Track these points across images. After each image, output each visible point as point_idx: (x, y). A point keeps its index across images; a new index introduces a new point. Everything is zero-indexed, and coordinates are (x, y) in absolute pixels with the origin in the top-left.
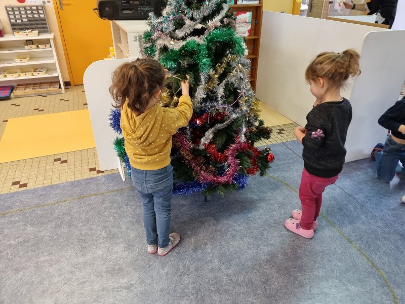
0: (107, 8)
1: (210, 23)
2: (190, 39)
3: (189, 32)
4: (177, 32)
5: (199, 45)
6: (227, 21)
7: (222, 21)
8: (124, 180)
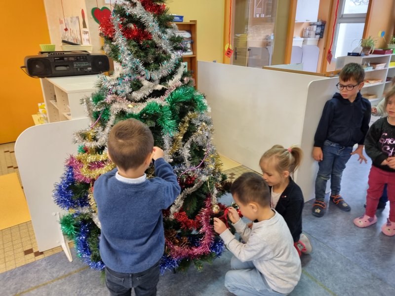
0: (37, 66)
1: (170, 83)
2: (150, 101)
3: (148, 94)
4: (134, 94)
5: (161, 106)
6: (187, 80)
7: (182, 80)
8: (70, 260)
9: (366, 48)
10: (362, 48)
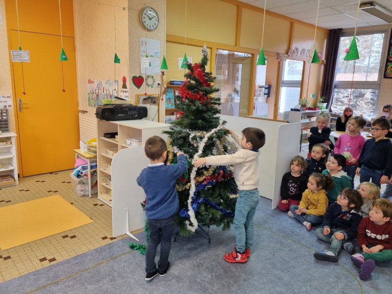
8: (138, 240)
9: (303, 106)
10: (300, 105)
